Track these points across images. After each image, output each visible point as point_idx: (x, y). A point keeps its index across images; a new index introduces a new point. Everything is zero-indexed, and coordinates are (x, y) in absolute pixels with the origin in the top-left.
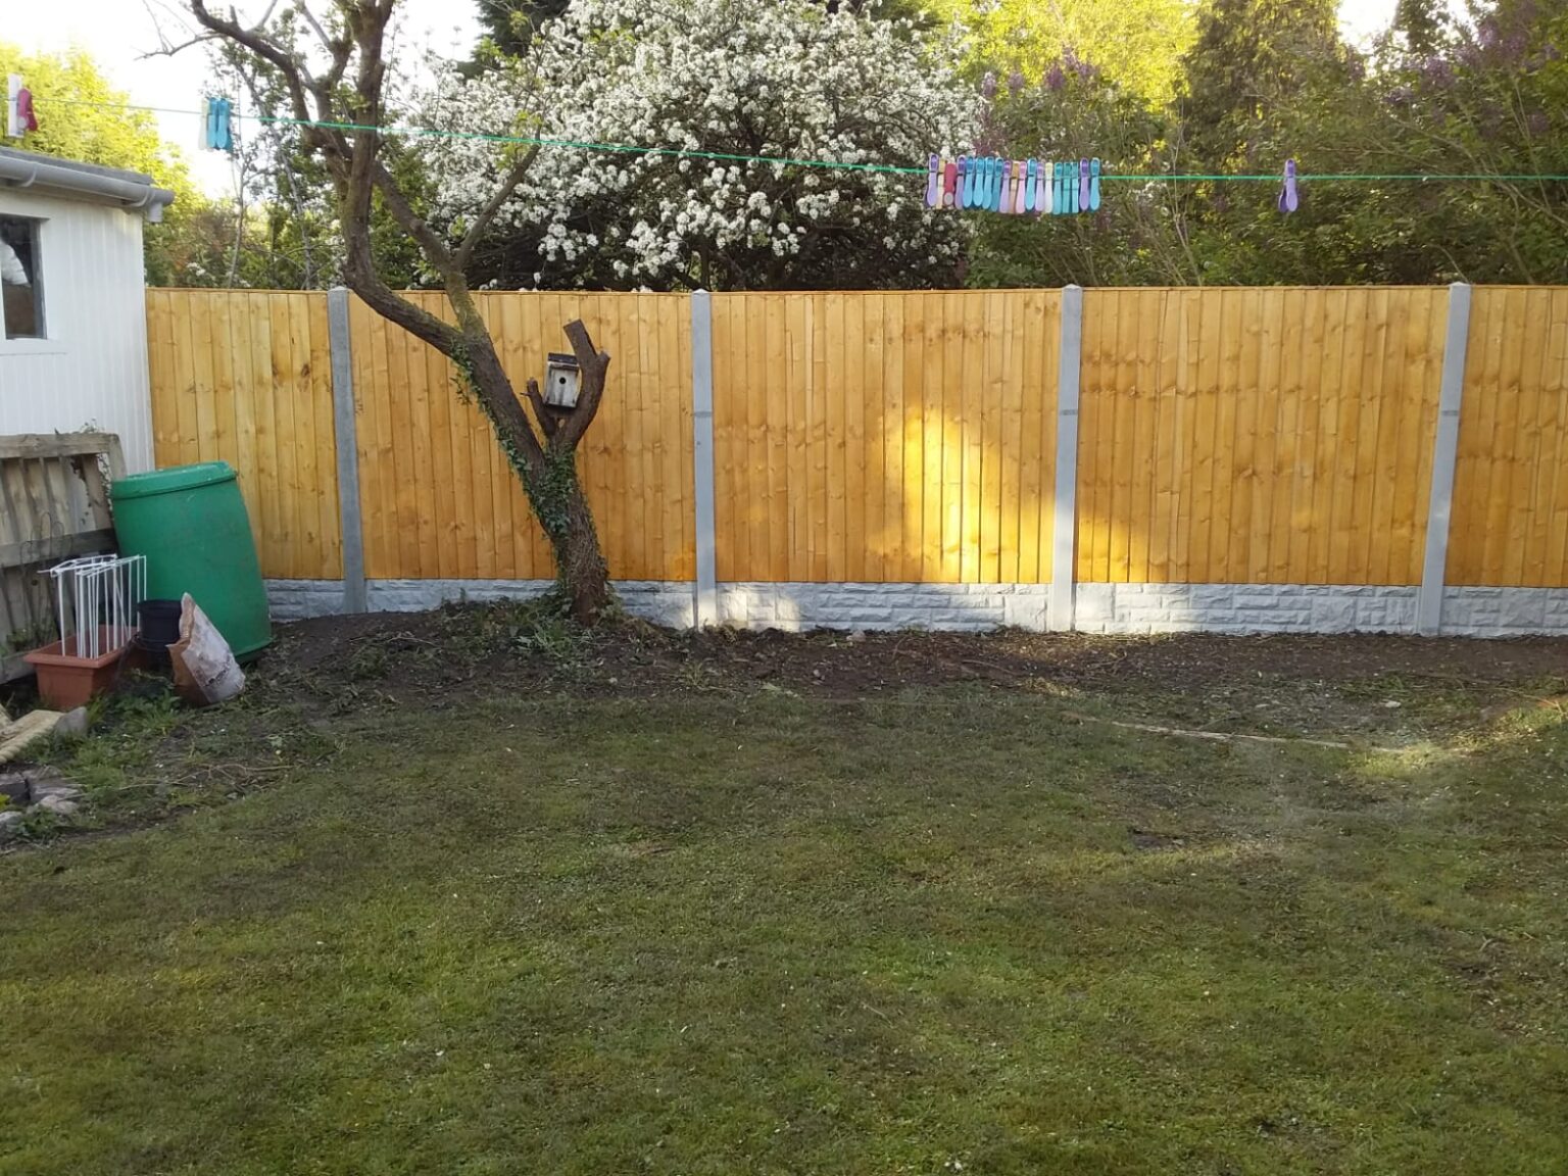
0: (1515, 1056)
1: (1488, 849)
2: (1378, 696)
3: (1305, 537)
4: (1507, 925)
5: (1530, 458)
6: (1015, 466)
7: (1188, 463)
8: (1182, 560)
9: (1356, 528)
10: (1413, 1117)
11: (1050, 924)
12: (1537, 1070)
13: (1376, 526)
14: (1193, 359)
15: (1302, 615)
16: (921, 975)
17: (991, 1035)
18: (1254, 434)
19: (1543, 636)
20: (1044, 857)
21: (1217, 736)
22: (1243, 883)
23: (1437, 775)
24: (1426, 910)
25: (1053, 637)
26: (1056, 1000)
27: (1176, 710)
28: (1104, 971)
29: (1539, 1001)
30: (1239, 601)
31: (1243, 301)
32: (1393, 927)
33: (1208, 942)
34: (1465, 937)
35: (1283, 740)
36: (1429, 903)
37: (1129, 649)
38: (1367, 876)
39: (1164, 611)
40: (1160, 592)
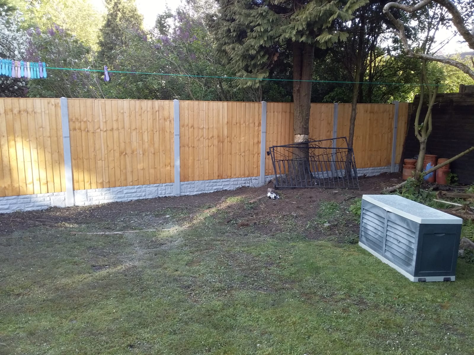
0: (198, 308)
1: (192, 253)
2: (164, 214)
3: (142, 171)
4: (196, 273)
5: (198, 146)
6: (50, 155)
7: (106, 152)
8: (107, 180)
9: (156, 168)
10: (171, 332)
11: (65, 301)
12: (203, 311)
13: (161, 167)
14: (104, 121)
15: (144, 194)
16: (19, 328)
17: (44, 341)
18: (125, 142)
19: (206, 193)
20: (63, 280)
21: (119, 233)
22: (126, 275)
23: (179, 234)
24: (176, 273)
25: (68, 209)
26: (66, 324)
27: (107, 226)
28: (83, 312)
29: (204, 291)
30: (125, 191)
31: (117, 103)
32: (167, 280)
33: (115, 295)
34: (186, 278)
35: (138, 231)
36: (177, 271)
37: (93, 209)
38: (160, 266)
39: (103, 196)
40: (102, 191)
